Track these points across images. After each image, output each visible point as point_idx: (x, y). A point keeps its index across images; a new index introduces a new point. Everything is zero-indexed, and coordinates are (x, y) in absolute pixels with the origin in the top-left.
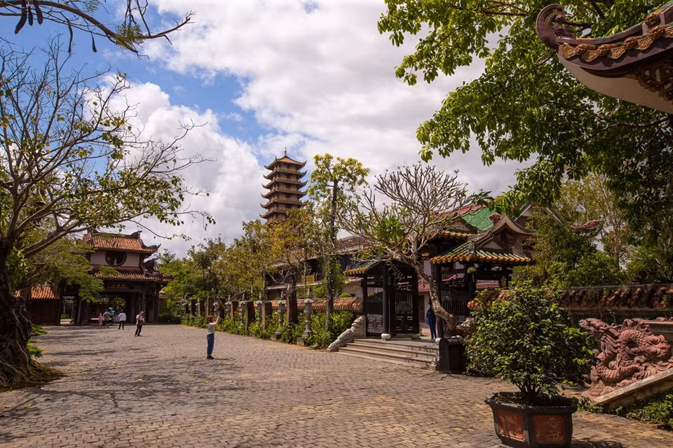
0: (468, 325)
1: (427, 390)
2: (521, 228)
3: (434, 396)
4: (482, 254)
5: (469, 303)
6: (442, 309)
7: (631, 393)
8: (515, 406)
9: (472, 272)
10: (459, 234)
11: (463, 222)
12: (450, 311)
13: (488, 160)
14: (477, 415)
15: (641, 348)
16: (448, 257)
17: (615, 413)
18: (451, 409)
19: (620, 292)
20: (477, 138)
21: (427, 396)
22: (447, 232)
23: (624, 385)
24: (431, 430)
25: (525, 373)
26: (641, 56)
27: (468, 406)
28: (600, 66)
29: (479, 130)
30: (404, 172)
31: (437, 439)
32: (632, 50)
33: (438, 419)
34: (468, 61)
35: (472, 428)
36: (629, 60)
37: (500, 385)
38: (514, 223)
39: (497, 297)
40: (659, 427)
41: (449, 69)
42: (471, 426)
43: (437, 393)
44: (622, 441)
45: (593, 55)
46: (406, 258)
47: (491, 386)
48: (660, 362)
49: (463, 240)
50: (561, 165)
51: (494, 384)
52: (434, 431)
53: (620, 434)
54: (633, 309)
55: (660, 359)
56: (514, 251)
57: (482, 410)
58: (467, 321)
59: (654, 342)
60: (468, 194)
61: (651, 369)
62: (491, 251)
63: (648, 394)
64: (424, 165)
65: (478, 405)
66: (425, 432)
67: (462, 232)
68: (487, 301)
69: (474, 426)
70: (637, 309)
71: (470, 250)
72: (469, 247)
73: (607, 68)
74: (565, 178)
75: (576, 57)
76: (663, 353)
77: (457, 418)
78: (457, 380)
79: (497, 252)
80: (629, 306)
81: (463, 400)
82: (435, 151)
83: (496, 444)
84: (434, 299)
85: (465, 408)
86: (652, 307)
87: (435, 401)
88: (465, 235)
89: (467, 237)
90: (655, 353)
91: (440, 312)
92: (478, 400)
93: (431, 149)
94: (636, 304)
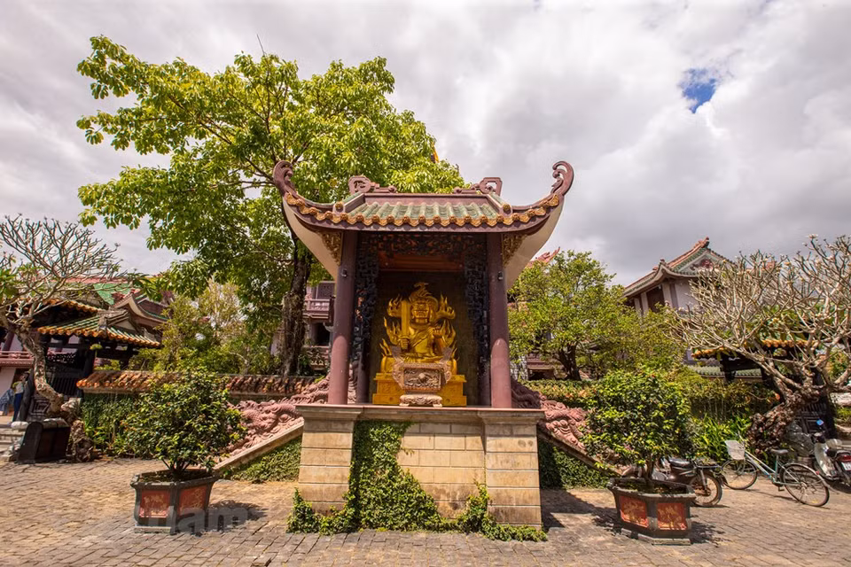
0: (71, 406)
1: (6, 488)
2: (142, 312)
3: (20, 493)
4: (113, 332)
5: (80, 382)
6: (49, 388)
7: (239, 460)
8: (167, 484)
9: (96, 350)
10: (88, 307)
11: (97, 295)
12: (58, 390)
13: (153, 245)
14: (92, 504)
15: (255, 424)
16: (69, 328)
17: (222, 478)
18: (53, 504)
19: (236, 380)
20: (150, 221)
21: (9, 494)
22: (74, 302)
23: (235, 454)
24: (35, 533)
25: (189, 451)
26: (332, 226)
27: (76, 496)
28: (308, 221)
29: (156, 215)
30: (51, 225)
31: (48, 541)
32: (328, 220)
33: (39, 518)
34: (164, 151)
35: (90, 519)
36: (325, 225)
37: (105, 469)
38: (137, 305)
39: (118, 377)
40: (253, 483)
41: (143, 147)
42: (89, 517)
43: (23, 488)
44: (233, 498)
45: (306, 211)
46: (9, 324)
47: (95, 470)
48: (265, 434)
49: (89, 314)
50: (213, 270)
51: (99, 468)
52: (40, 533)
53: (230, 493)
54: (243, 393)
55: (265, 431)
56: (145, 334)
57: (95, 498)
58: (70, 401)
59: (265, 419)
60: (120, 271)
61: (258, 439)
62: (123, 330)
63: (251, 458)
64: (81, 228)
65: (87, 494)
66: (27, 538)
67: (92, 305)
68: (105, 380)
69: (92, 516)
70: (246, 393)
71: (101, 326)
72: (100, 323)
73: (311, 223)
74: (211, 281)
75: (295, 206)
76: (268, 426)
77: (66, 512)
78: (48, 469)
79: (129, 332)
80: (242, 391)
81: (65, 491)
82: (101, 218)
83: (127, 528)
84: (40, 375)
85: (72, 499)
86: (257, 392)
87: (24, 498)
88: (94, 308)
89: (96, 312)
90: (264, 427)
91: (44, 391)
92: (85, 488)
93: (96, 215)
94: (247, 390)
